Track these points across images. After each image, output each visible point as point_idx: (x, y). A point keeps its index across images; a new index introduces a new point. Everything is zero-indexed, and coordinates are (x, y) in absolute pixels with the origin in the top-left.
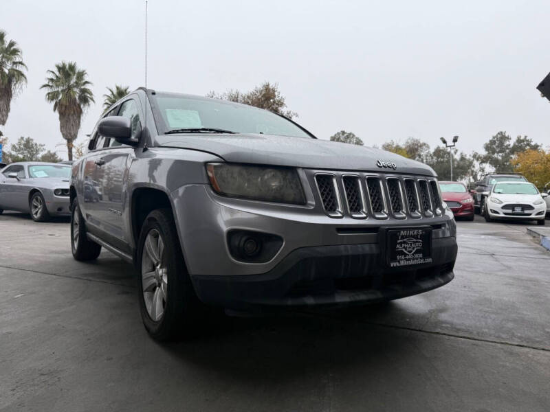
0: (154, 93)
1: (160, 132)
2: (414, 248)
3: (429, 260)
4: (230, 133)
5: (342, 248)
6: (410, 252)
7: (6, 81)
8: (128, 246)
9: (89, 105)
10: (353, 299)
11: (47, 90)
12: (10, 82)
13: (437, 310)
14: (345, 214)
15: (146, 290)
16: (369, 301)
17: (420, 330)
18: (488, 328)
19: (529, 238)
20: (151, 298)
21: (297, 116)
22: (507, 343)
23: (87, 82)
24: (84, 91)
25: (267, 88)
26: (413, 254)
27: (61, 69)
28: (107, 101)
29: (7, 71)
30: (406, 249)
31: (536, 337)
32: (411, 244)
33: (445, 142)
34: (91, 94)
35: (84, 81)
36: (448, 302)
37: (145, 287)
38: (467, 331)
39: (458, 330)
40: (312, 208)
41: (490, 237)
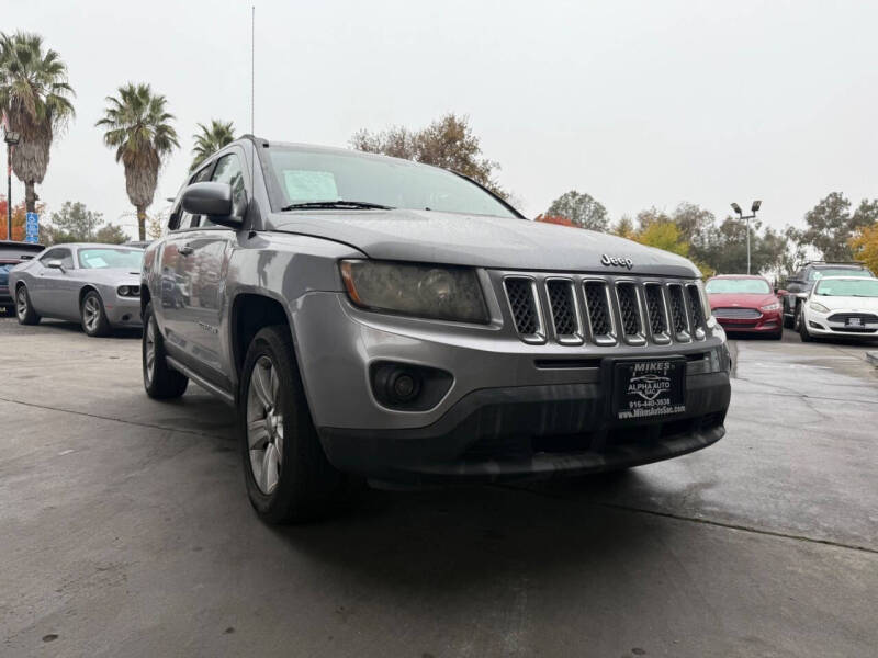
0: (266, 145)
1: (274, 207)
2: (656, 390)
3: (682, 409)
4: (381, 208)
5: (543, 389)
6: (650, 396)
7: (43, 114)
8: (227, 379)
9: (170, 151)
10: (559, 467)
11: (106, 128)
12: (49, 116)
13: (700, 484)
14: (549, 338)
15: (254, 448)
16: (584, 469)
17: (670, 516)
18: (779, 515)
19: (869, 369)
20: (261, 459)
21: (499, 168)
22: (804, 539)
23: (167, 116)
24: (162, 129)
25: (451, 122)
26: (655, 400)
27: (128, 94)
28: (199, 145)
29: (44, 99)
30: (644, 392)
31: (852, 529)
32: (652, 384)
33: (738, 210)
34: (173, 133)
35: (162, 114)
36: (720, 473)
37: (251, 443)
38: (745, 518)
39: (730, 517)
40: (498, 328)
41: (804, 367)
